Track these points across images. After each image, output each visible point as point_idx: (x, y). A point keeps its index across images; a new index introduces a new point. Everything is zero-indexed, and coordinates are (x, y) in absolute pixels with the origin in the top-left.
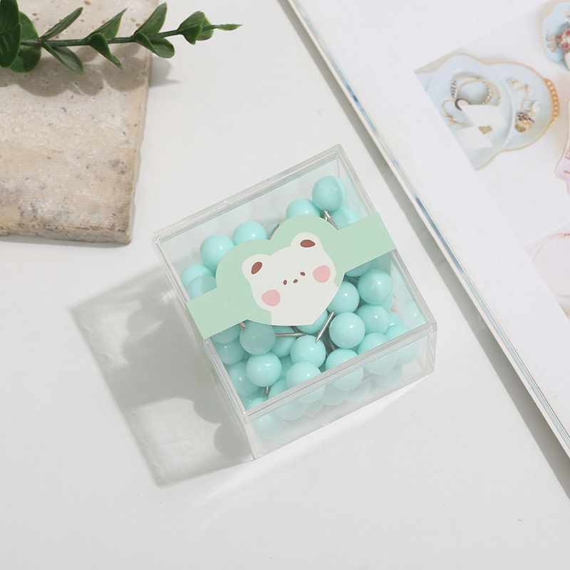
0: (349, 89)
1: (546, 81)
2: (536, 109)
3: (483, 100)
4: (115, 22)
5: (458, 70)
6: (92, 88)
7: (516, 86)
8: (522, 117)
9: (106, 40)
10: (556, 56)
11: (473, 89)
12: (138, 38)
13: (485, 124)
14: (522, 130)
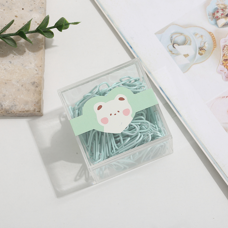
0: (128, 43)
1: (210, 33)
2: (206, 45)
3: (184, 43)
4: (28, 25)
5: (173, 32)
6: (21, 52)
7: (198, 36)
8: (201, 49)
9: (25, 32)
10: (213, 22)
11: (180, 39)
12: (38, 31)
13: (186, 53)
14: (201, 54)
